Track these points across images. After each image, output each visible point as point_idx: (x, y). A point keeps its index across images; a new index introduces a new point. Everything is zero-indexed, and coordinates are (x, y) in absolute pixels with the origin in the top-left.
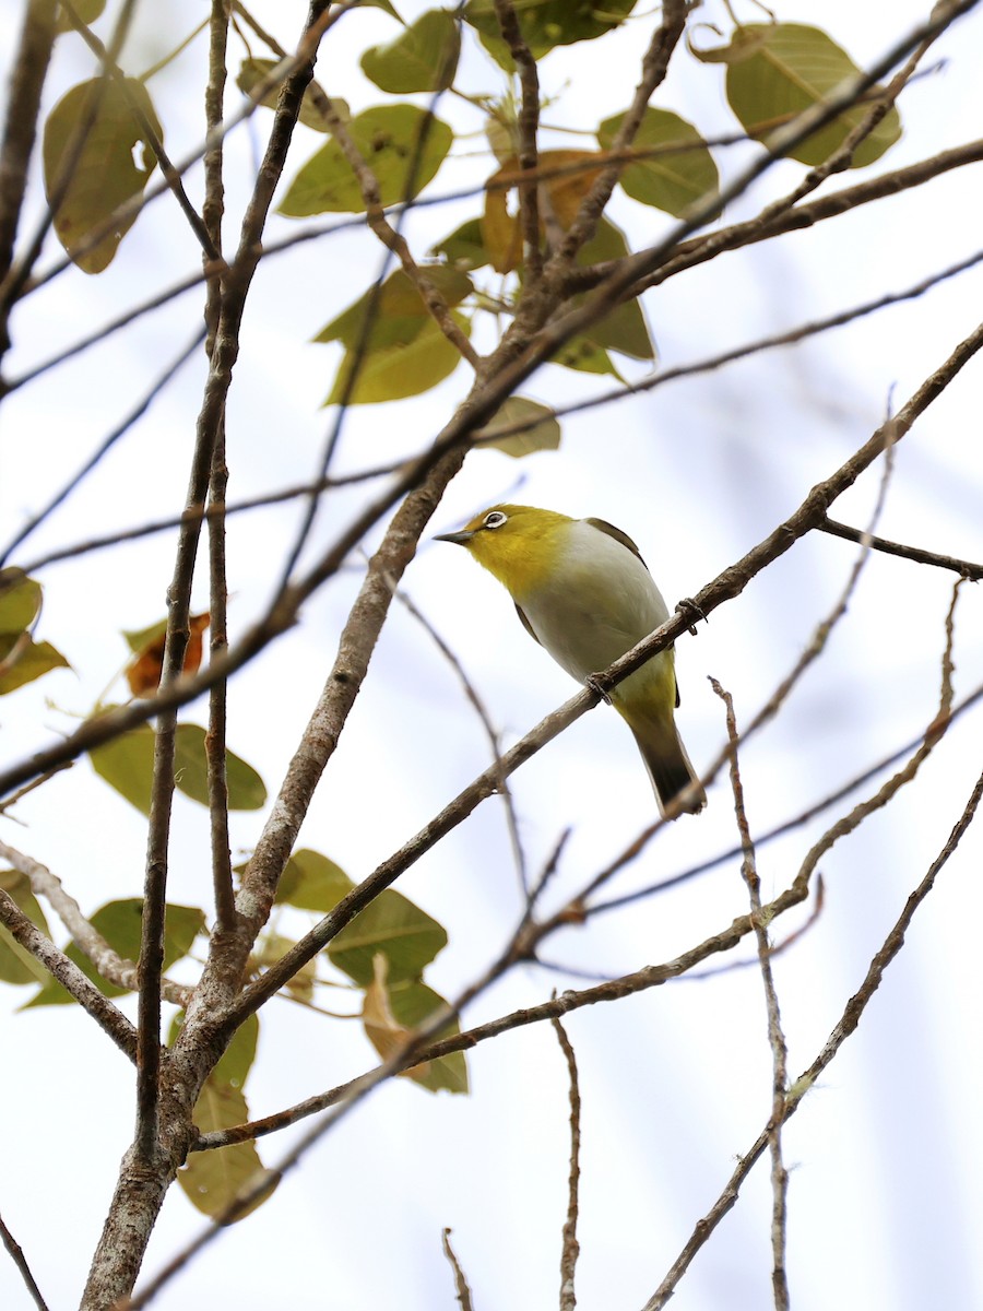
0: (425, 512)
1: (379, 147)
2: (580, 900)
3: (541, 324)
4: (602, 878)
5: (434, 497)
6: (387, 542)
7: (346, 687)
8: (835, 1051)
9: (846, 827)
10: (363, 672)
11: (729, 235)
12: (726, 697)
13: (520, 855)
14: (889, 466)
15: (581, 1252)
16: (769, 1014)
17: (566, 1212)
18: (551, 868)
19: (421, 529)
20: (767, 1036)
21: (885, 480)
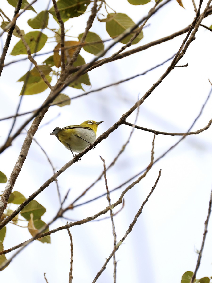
0: (40, 120)
1: (31, 40)
2: (72, 204)
3: (65, 80)
4: (77, 200)
5: (42, 117)
6: (32, 126)
7: (23, 158)
8: (127, 236)
9: (130, 187)
10: (26, 154)
11: (105, 60)
12: (103, 160)
13: (59, 195)
14: (138, 111)
15: (73, 278)
16: (113, 228)
17: (70, 270)
18: (66, 197)
19: (39, 124)
20: (112, 233)
21: (137, 114)
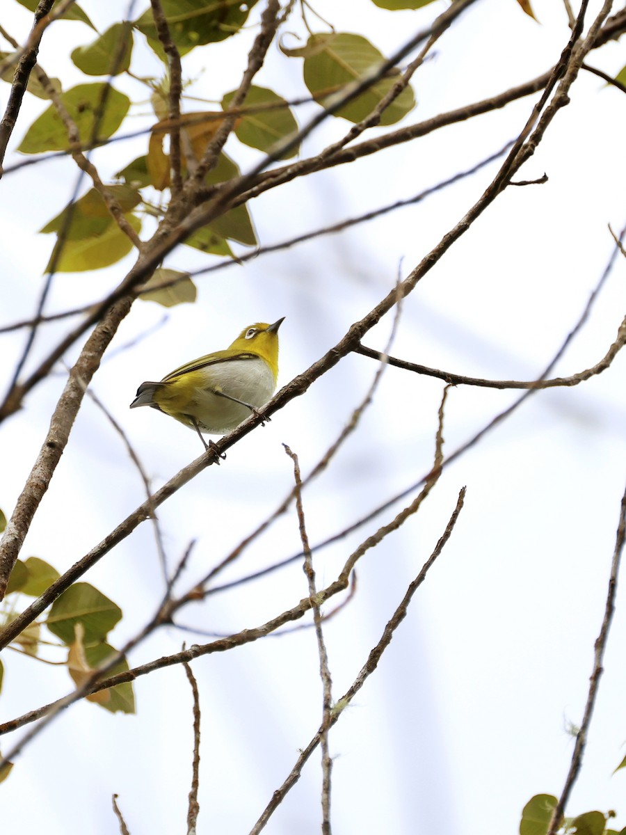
0: (105, 340)
1: (82, 109)
2: (201, 585)
4: (215, 571)
5: (111, 330)
6: (81, 359)
7: (54, 451)
8: (362, 683)
9: (373, 541)
10: (65, 441)
11: (301, 166)
12: (294, 456)
13: (163, 556)
14: (399, 310)
15: (200, 810)
16: (321, 659)
17: (191, 785)
18: (182, 565)
19: (103, 350)
20: (319, 673)
21: (397, 318)
